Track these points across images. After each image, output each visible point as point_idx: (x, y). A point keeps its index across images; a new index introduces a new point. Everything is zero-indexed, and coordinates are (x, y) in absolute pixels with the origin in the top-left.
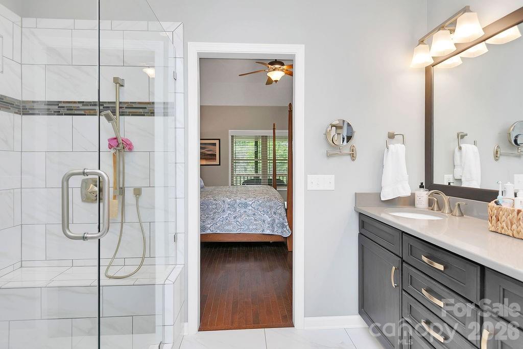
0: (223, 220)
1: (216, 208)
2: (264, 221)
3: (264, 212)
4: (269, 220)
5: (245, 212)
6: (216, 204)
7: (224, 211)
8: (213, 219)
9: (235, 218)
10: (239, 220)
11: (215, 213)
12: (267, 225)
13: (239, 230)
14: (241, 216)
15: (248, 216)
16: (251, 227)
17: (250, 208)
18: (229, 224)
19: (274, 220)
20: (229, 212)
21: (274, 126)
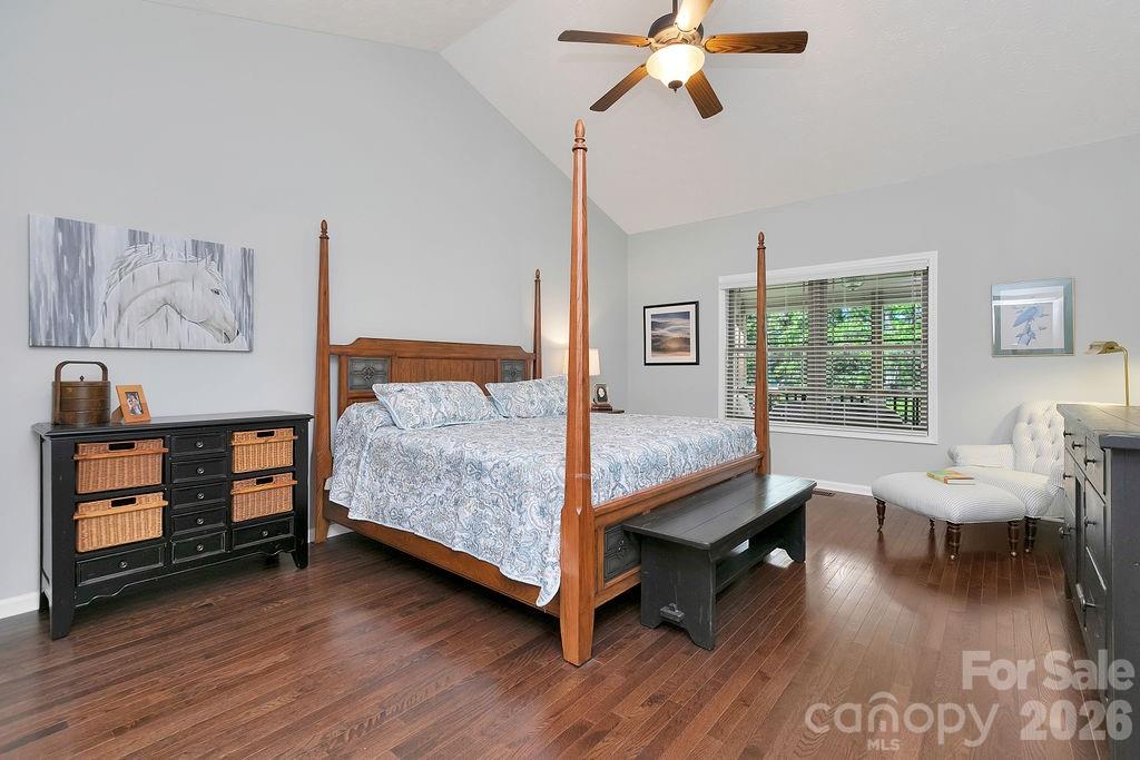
1: (427, 467)
2: (509, 531)
3: (515, 501)
4: (519, 530)
5: (476, 490)
6: (428, 458)
7: (438, 478)
8: (419, 495)
9: (456, 503)
10: (460, 511)
12: (511, 547)
14: (464, 502)
15: (481, 505)
17: (488, 481)
18: (443, 517)
19: (535, 534)
21: (761, 242)
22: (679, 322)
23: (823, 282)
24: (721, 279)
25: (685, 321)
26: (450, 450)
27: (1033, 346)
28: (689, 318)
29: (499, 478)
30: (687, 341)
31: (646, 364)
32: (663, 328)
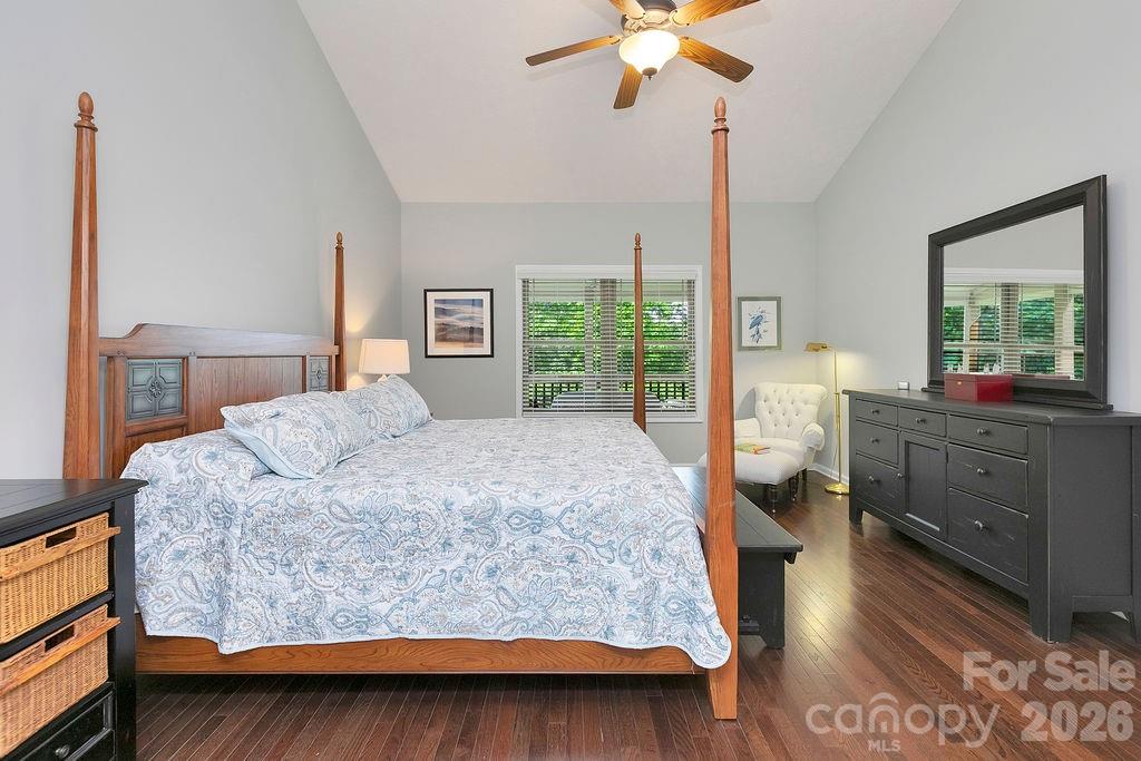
0: (443, 583)
1: (416, 532)
2: (612, 590)
3: (613, 550)
4: (635, 584)
5: (534, 548)
6: (416, 517)
7: (447, 544)
8: (403, 577)
9: (491, 573)
10: (508, 582)
11: (411, 552)
12: (626, 610)
13: (508, 628)
14: (515, 568)
15: (548, 566)
16: (558, 615)
17: (556, 532)
18: (468, 599)
19: (654, 585)
20: (468, 548)
21: (638, 243)
22: (469, 309)
23: (614, 281)
24: (518, 268)
25: (477, 309)
26: (464, 499)
27: (761, 344)
28: (482, 306)
29: (574, 525)
30: (481, 331)
31: (427, 356)
32: (450, 315)
